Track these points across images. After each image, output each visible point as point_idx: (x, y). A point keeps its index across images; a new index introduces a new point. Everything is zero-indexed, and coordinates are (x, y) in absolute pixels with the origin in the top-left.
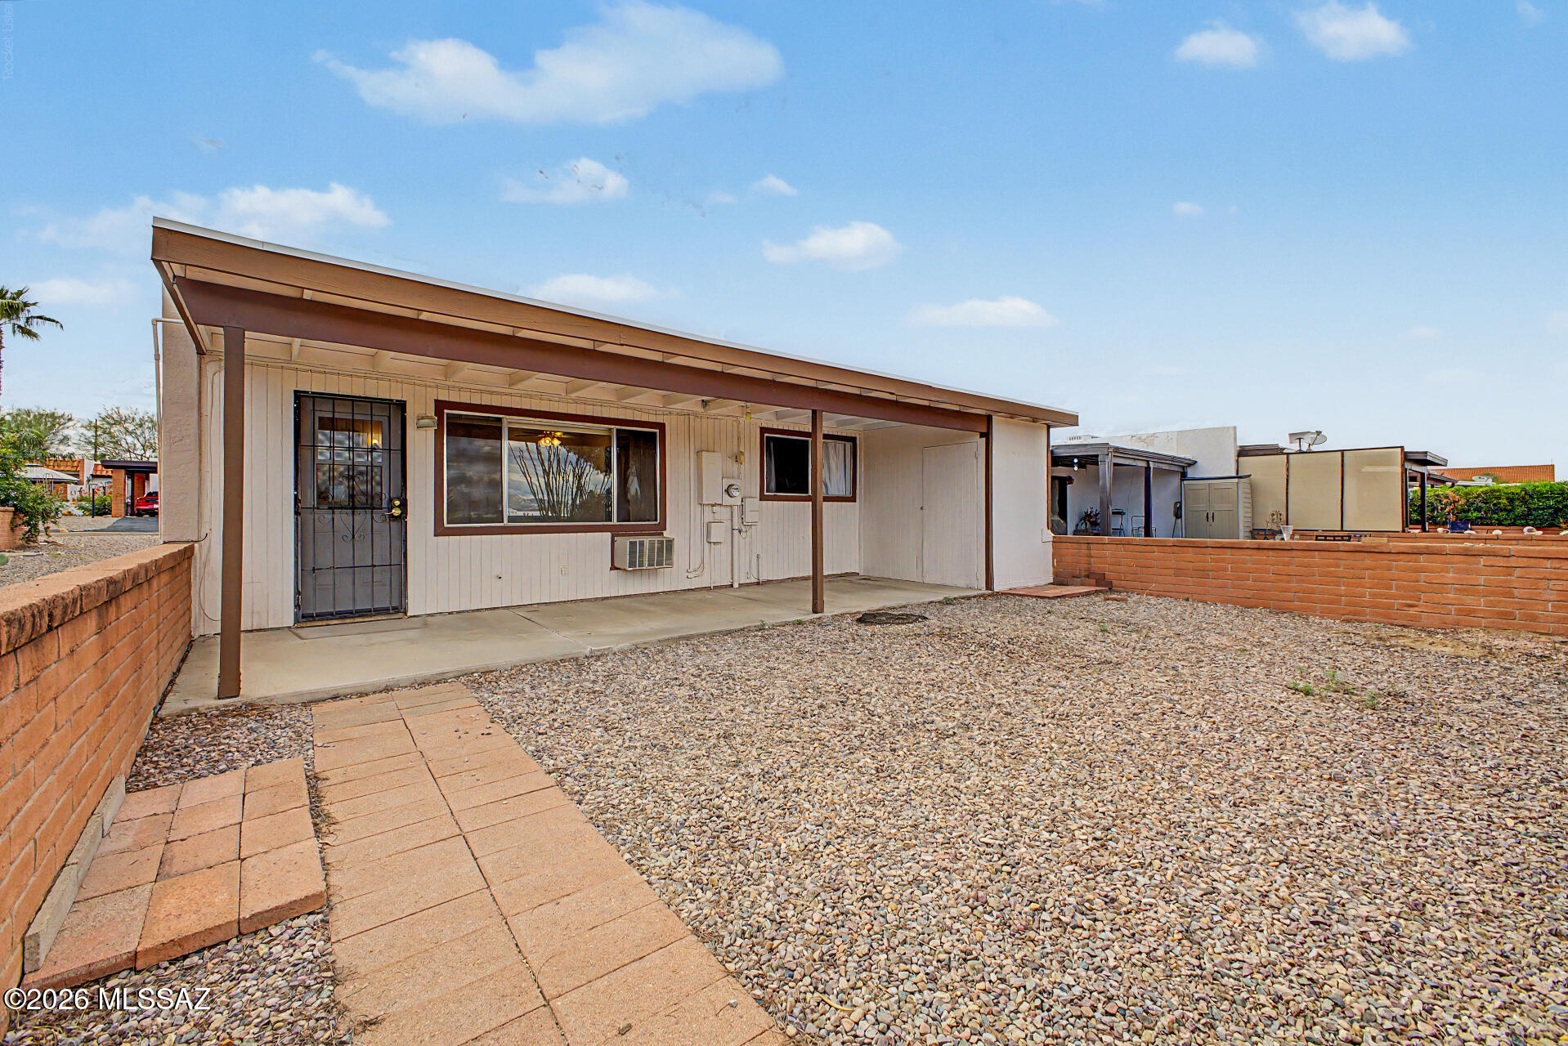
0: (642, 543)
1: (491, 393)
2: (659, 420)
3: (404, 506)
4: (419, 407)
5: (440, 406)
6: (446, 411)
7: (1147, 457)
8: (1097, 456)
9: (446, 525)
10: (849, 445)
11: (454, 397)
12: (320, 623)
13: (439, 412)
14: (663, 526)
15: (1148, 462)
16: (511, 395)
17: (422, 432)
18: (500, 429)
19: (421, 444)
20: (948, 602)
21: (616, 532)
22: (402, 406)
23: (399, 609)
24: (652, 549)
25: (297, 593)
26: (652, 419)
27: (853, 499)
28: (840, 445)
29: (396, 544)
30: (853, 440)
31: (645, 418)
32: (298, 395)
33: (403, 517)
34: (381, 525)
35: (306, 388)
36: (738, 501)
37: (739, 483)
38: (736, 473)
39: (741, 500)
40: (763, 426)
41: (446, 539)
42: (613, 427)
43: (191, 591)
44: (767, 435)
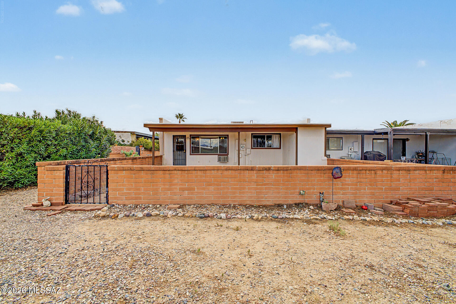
0: (221, 157)
3: (186, 151)
4: (188, 136)
7: (425, 131)
8: (388, 132)
10: (279, 135)
11: (192, 135)
13: (190, 136)
14: (228, 154)
15: (426, 133)
16: (201, 133)
17: (188, 140)
19: (188, 141)
21: (219, 155)
22: (185, 136)
24: (223, 158)
25: (173, 162)
26: (226, 134)
27: (280, 148)
28: (277, 135)
29: (185, 156)
32: (173, 136)
33: (185, 152)
34: (183, 153)
35: (174, 135)
36: (244, 149)
37: (245, 146)
38: (245, 144)
39: (246, 150)
40: (252, 133)
41: (191, 156)
42: (218, 136)
43: (162, 161)
44: (253, 135)
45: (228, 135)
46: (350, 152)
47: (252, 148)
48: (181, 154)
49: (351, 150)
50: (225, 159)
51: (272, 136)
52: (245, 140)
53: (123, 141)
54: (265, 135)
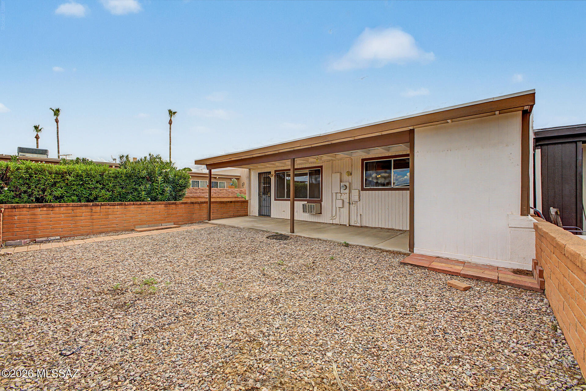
2: (321, 165)
4: (273, 173)
5: (275, 171)
9: (276, 198)
12: (261, 216)
14: (321, 200)
18: (285, 175)
19: (272, 180)
21: (308, 202)
23: (270, 216)
25: (259, 210)
26: (319, 165)
29: (270, 202)
31: (317, 165)
32: (259, 173)
33: (270, 196)
34: (268, 198)
36: (347, 191)
37: (347, 184)
38: (350, 180)
39: (351, 192)
40: (364, 158)
41: (276, 201)
42: (308, 170)
43: (247, 208)
44: (366, 161)
45: (321, 167)
47: (363, 189)
48: (266, 199)
52: (347, 173)
54: (391, 160)
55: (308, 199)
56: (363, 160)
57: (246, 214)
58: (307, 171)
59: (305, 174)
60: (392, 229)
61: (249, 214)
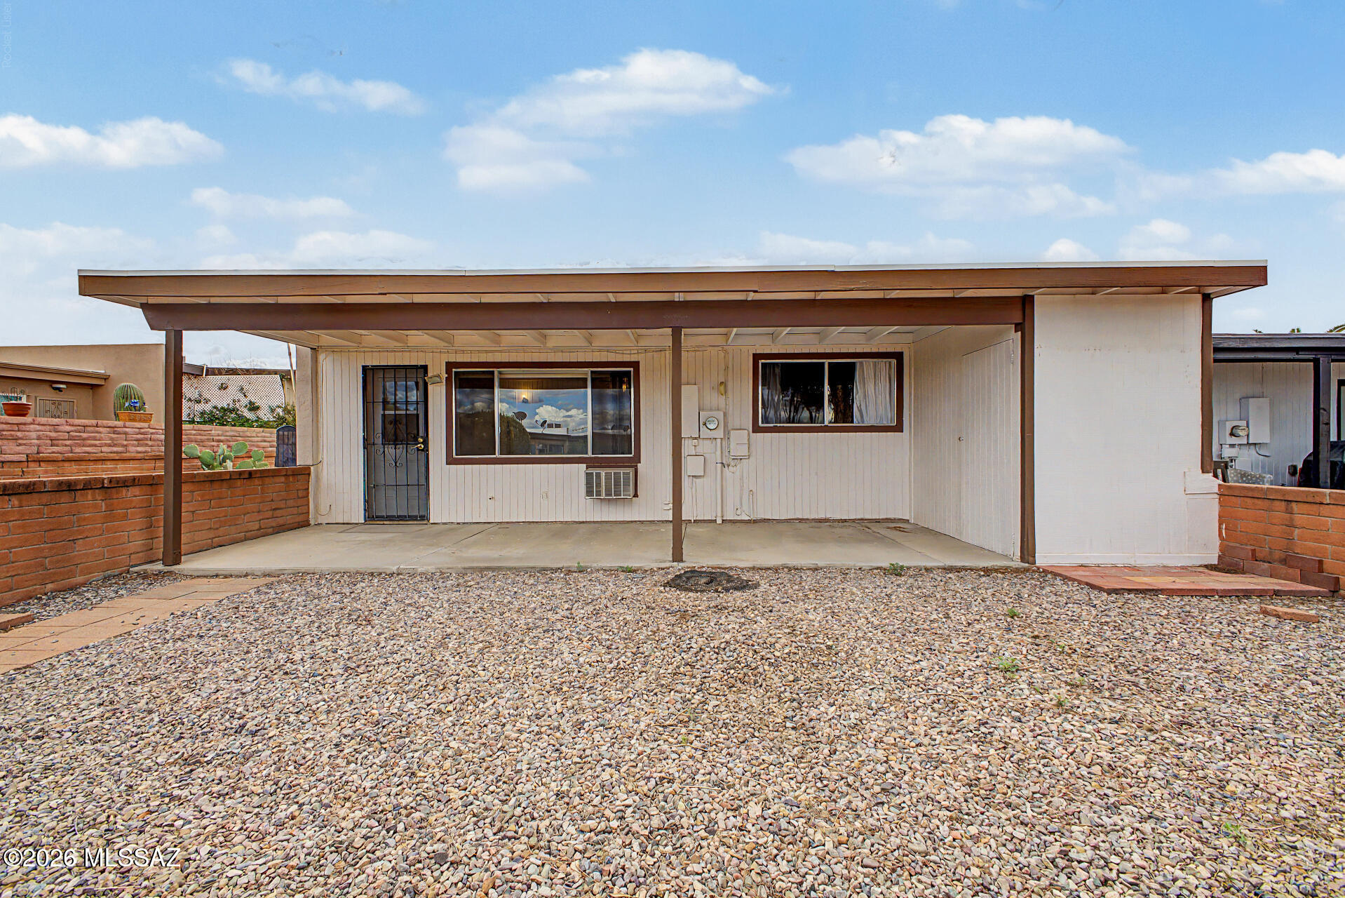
0: (598, 475)
1: (487, 352)
2: (633, 358)
3: (426, 442)
4: (437, 369)
5: (450, 366)
6: (454, 370)
9: (454, 456)
10: (894, 361)
11: (460, 358)
12: (378, 522)
13: (448, 371)
14: (637, 459)
16: (501, 351)
17: (437, 388)
18: (493, 380)
19: (437, 394)
20: (987, 571)
21: (590, 463)
22: (425, 369)
23: (424, 518)
24: (608, 481)
25: (366, 501)
26: (627, 358)
27: (899, 428)
28: (882, 363)
29: (423, 469)
30: (899, 356)
31: (619, 358)
32: (365, 368)
33: (426, 450)
34: (413, 456)
35: (369, 363)
36: (720, 433)
37: (720, 415)
38: (722, 405)
39: (727, 433)
40: (758, 352)
41: (453, 467)
42: (589, 370)
43: (308, 496)
44: (763, 361)
45: (636, 365)
46: (1232, 446)
47: (756, 429)
48: (402, 461)
49: (1232, 434)
50: (617, 484)
51: (854, 364)
52: (722, 388)
53: (253, 408)
54: (823, 363)
55: (590, 455)
56: (757, 357)
57: (301, 518)
58: (586, 372)
59: (580, 383)
60: (826, 520)
61: (316, 519)
